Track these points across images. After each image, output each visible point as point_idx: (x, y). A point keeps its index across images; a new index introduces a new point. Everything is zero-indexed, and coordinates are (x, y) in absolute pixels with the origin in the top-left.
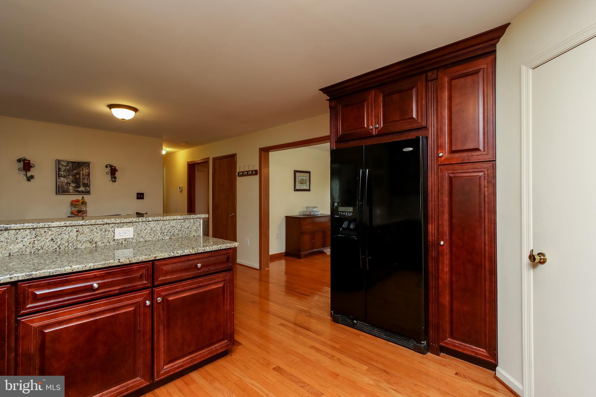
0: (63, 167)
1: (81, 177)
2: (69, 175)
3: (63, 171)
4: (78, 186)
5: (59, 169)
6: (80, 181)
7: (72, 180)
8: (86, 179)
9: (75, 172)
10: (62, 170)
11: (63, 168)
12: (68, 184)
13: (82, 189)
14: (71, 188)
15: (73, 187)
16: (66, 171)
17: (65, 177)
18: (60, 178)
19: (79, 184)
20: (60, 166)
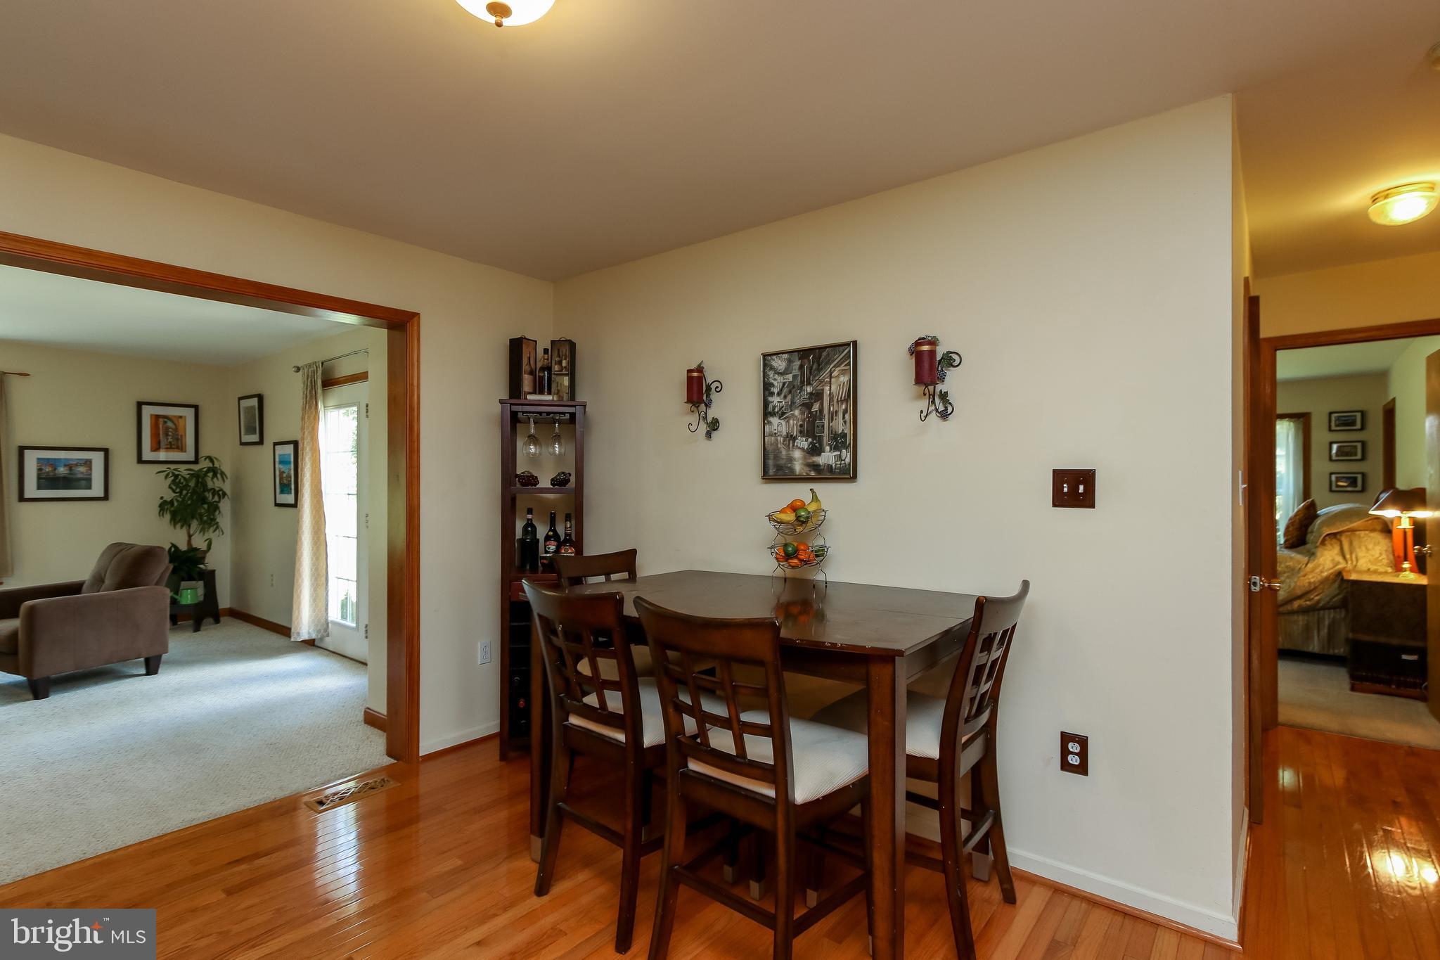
0: (776, 376)
1: (826, 411)
2: (792, 406)
3: (779, 394)
4: (815, 450)
5: (767, 386)
6: (823, 426)
7: (801, 426)
8: (840, 415)
9: (809, 389)
10: (776, 391)
11: (777, 382)
12: (791, 438)
13: (827, 458)
14: (797, 454)
15: (803, 449)
16: (785, 390)
17: (782, 415)
18: (771, 419)
19: (820, 439)
20: (771, 374)
